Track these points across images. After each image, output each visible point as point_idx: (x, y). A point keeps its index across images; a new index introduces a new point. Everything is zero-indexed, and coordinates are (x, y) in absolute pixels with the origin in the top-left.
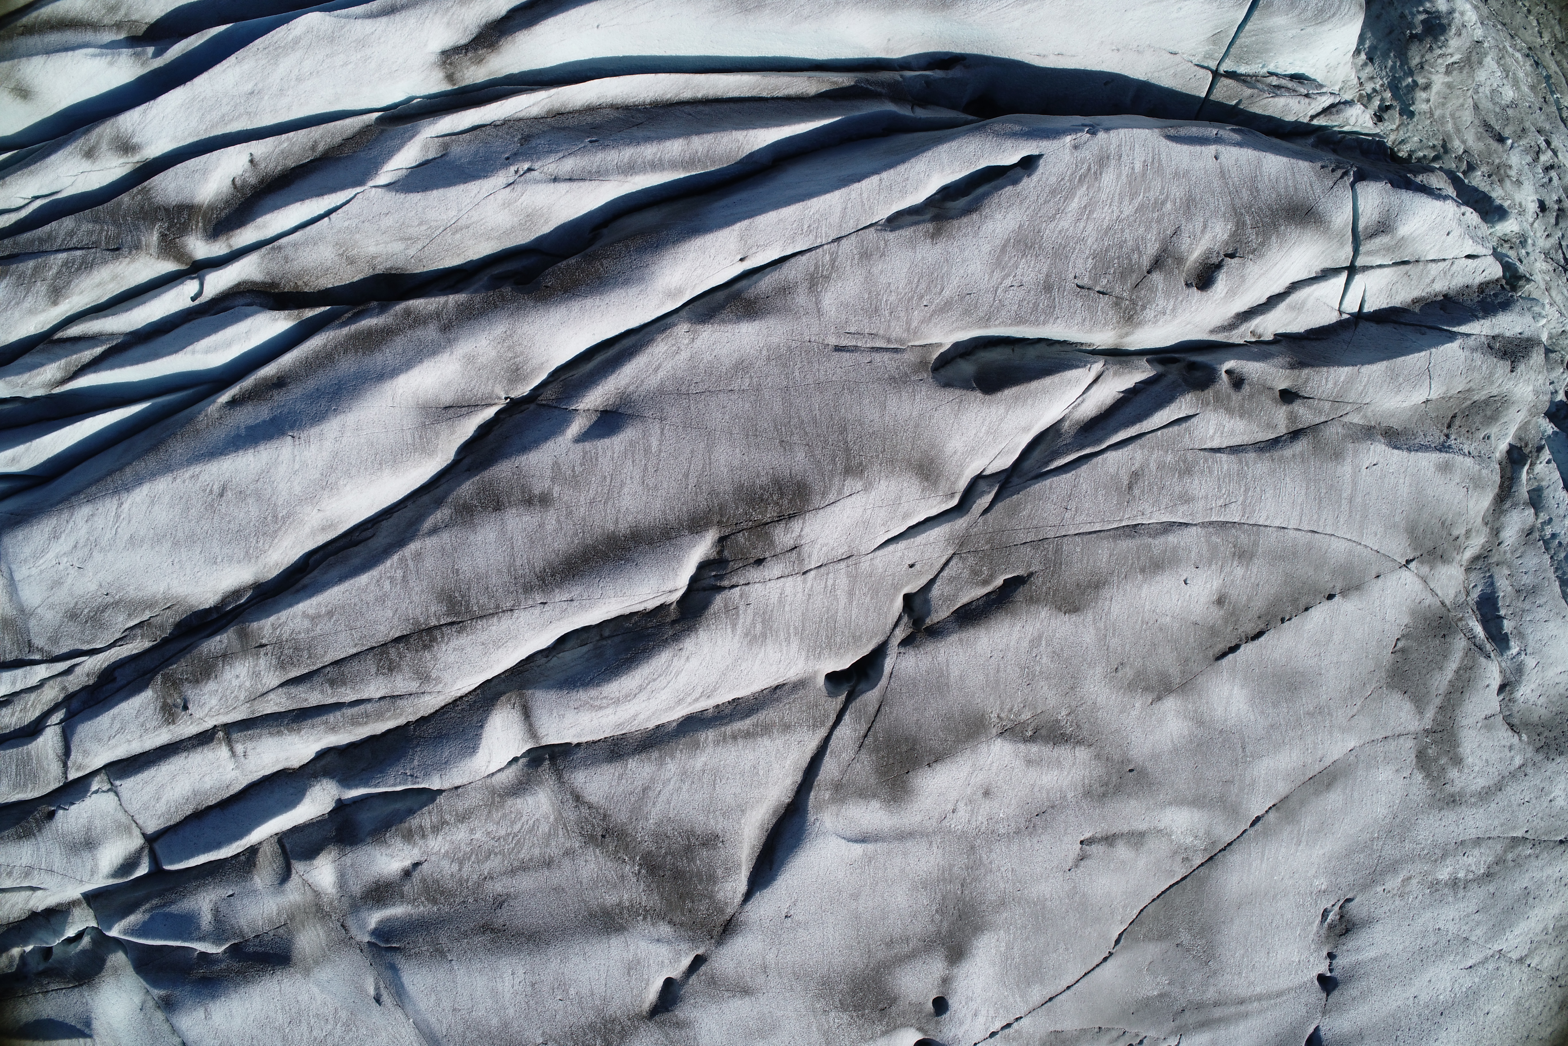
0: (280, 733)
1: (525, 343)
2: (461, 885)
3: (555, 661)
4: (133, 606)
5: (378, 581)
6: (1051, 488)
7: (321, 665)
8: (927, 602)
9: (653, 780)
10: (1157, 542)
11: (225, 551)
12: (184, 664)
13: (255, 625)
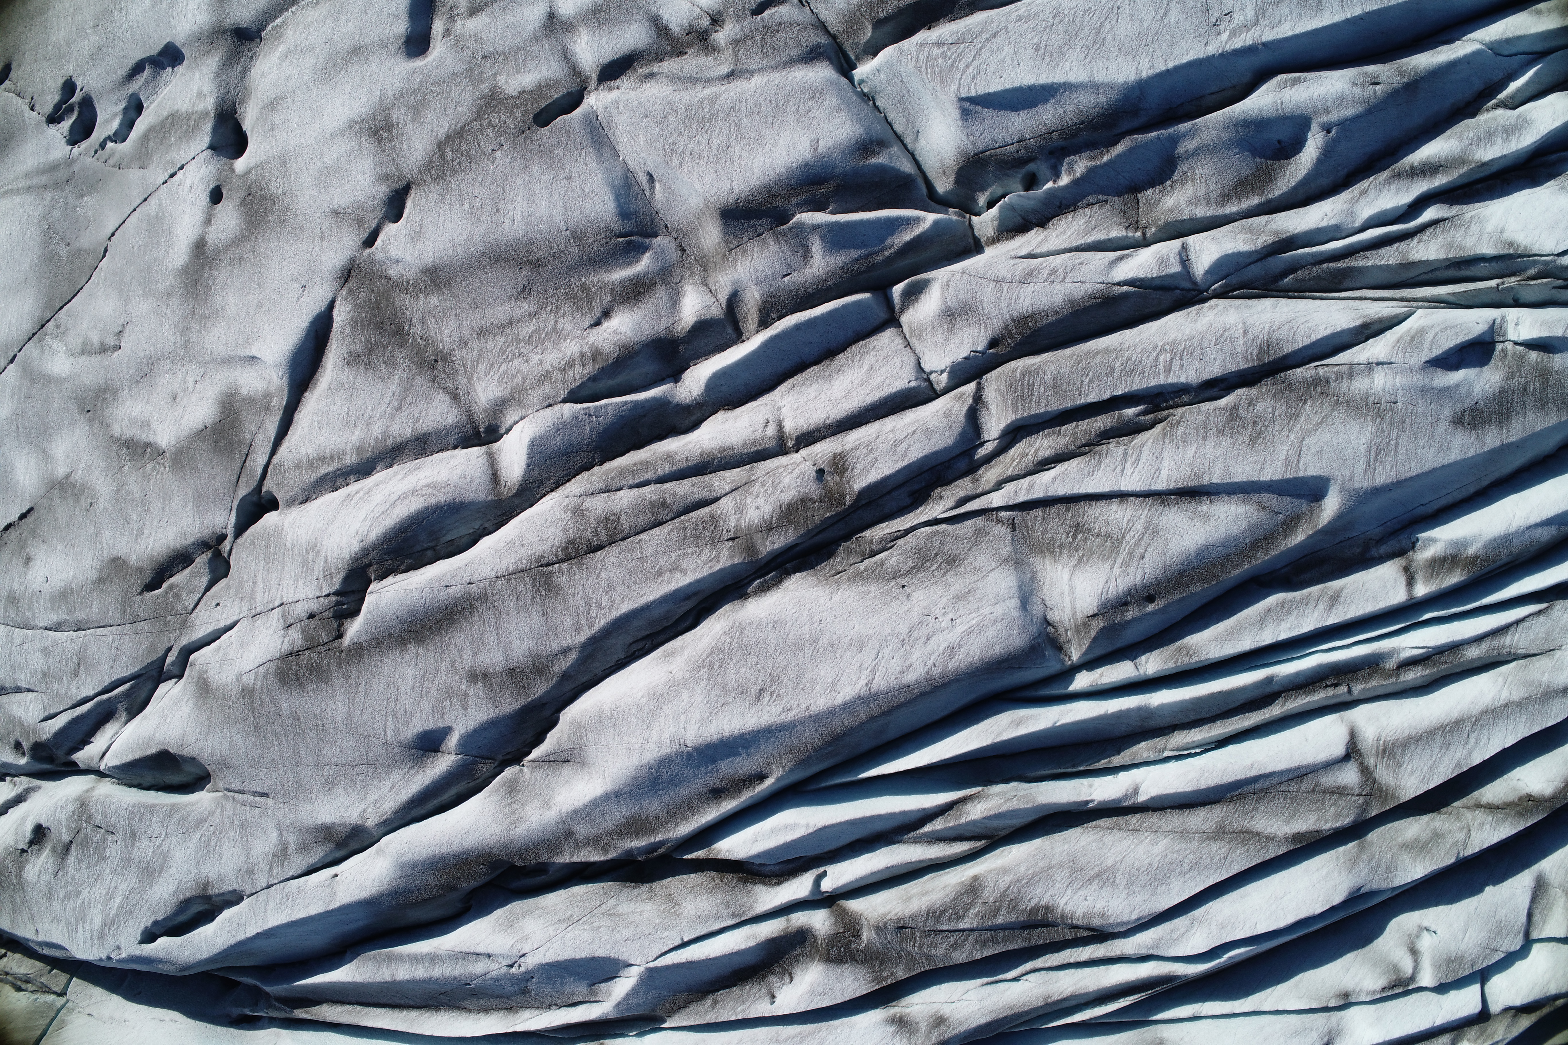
0: (722, 450)
1: (500, 816)
2: (557, 306)
3: (477, 525)
4: (875, 575)
5: (612, 606)
6: (128, 667)
7: (675, 521)
8: (211, 572)
11: (763, 635)
12: (816, 518)
13: (736, 561)
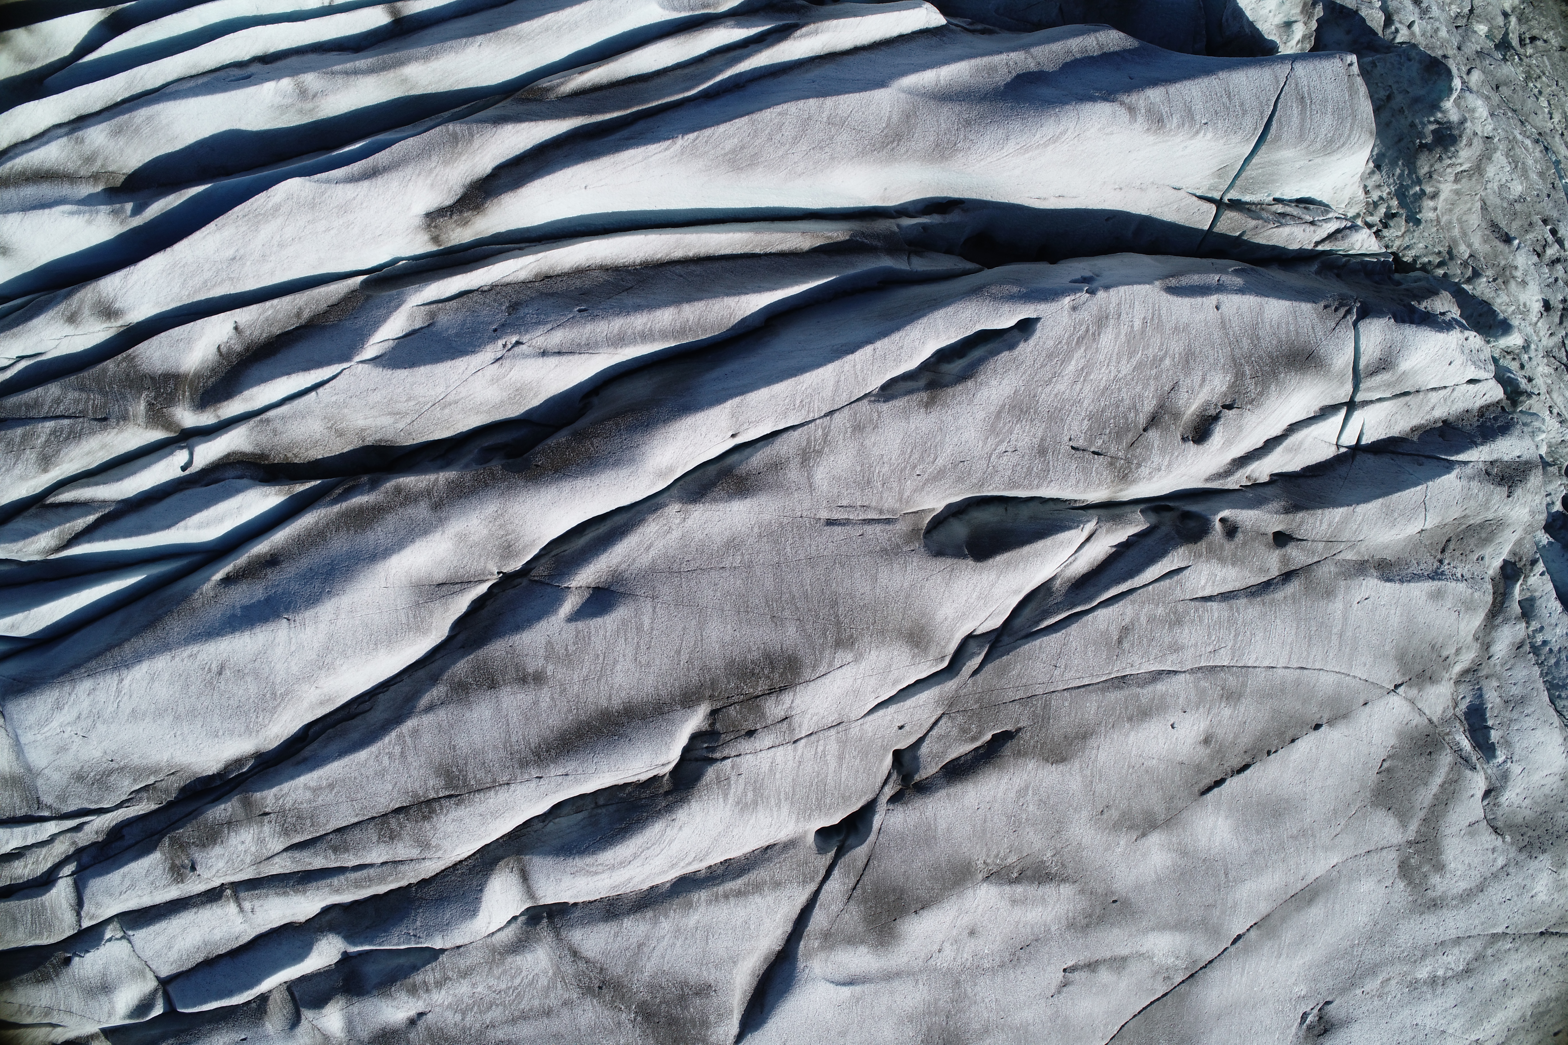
0: (285, 893)
1: (517, 522)
2: (465, 1033)
3: (551, 827)
4: (138, 772)
5: (377, 757)
6: (1041, 647)
7: (324, 832)
8: (916, 759)
9: (647, 937)
10: (1145, 691)
11: (226, 725)
12: (190, 829)
13: (258, 795)
